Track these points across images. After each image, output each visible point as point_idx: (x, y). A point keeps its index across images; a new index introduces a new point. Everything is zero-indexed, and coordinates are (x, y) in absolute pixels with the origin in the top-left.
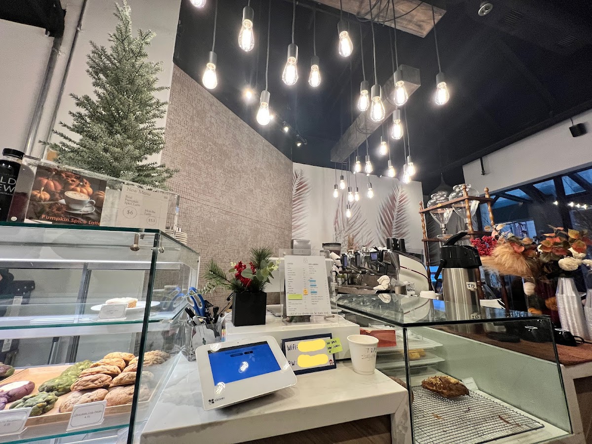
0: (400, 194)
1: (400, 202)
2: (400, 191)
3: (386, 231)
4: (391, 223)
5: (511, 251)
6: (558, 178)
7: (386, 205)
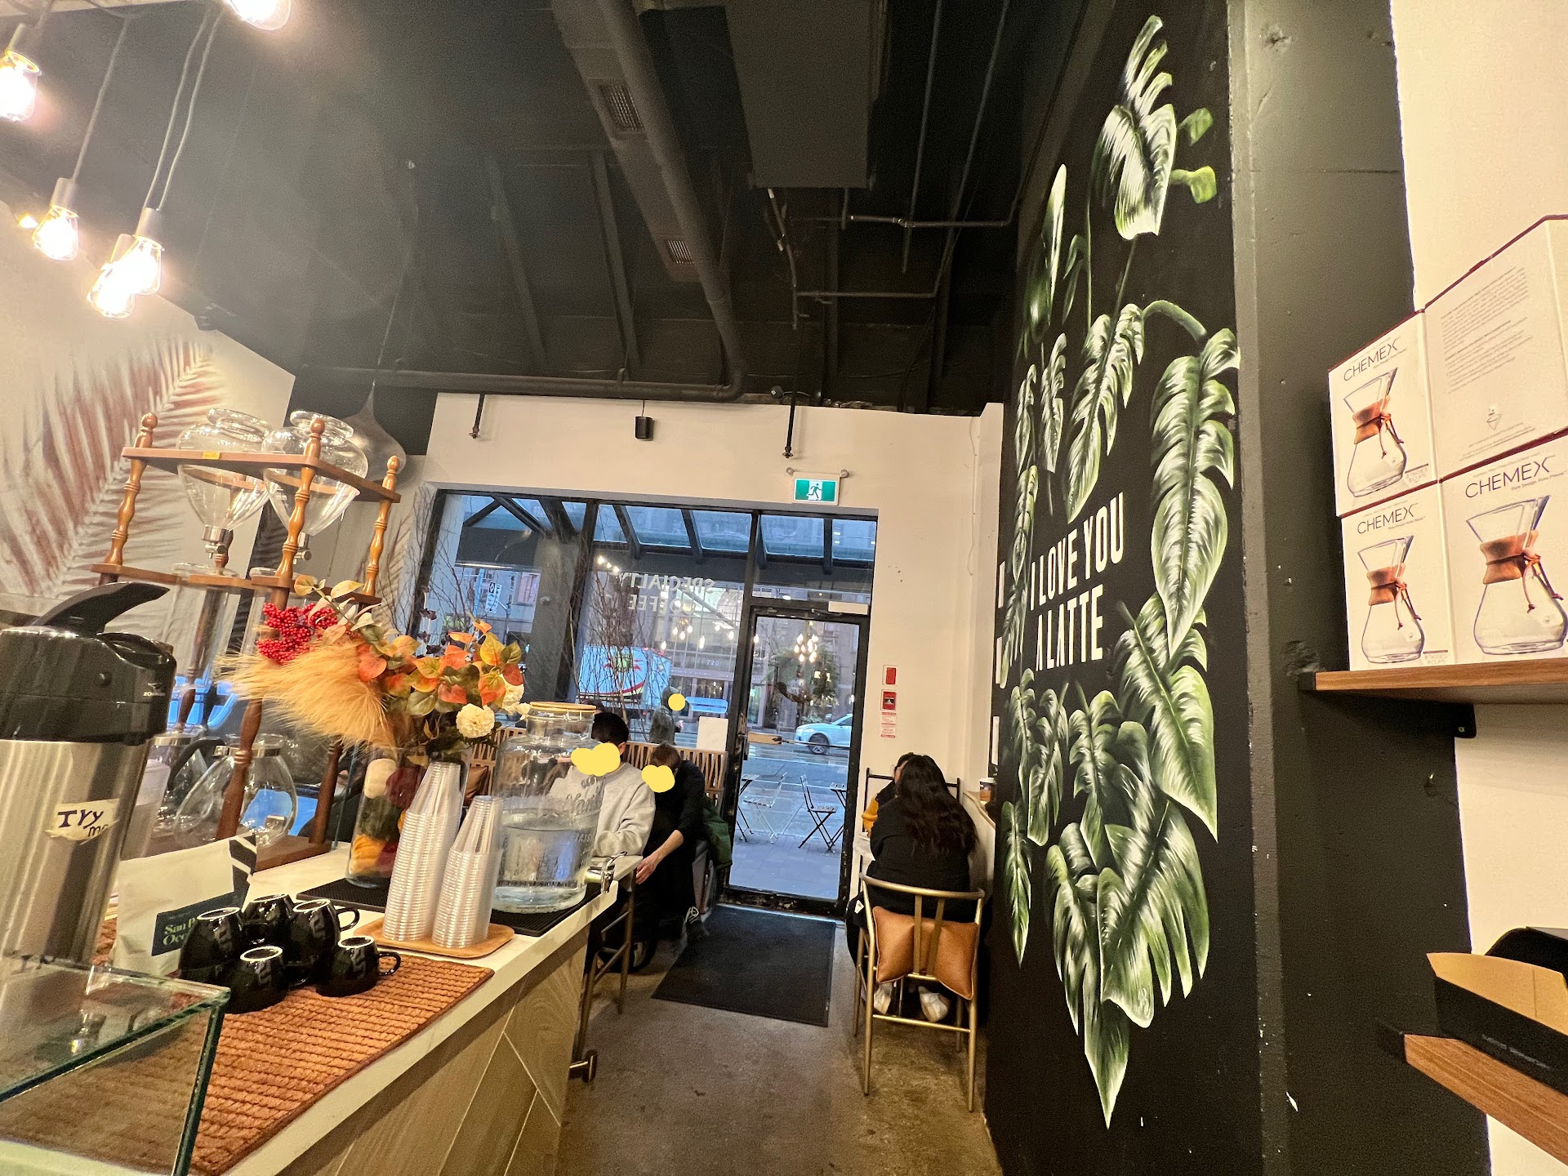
0: (187, 377)
1: (178, 405)
2: (195, 367)
3: (56, 491)
4: (100, 466)
5: (347, 669)
6: (593, 503)
7: (97, 389)
